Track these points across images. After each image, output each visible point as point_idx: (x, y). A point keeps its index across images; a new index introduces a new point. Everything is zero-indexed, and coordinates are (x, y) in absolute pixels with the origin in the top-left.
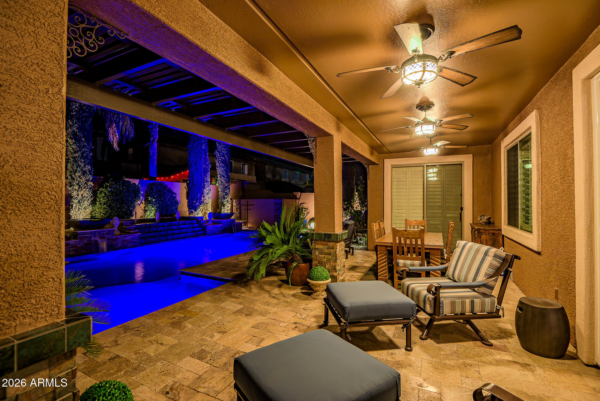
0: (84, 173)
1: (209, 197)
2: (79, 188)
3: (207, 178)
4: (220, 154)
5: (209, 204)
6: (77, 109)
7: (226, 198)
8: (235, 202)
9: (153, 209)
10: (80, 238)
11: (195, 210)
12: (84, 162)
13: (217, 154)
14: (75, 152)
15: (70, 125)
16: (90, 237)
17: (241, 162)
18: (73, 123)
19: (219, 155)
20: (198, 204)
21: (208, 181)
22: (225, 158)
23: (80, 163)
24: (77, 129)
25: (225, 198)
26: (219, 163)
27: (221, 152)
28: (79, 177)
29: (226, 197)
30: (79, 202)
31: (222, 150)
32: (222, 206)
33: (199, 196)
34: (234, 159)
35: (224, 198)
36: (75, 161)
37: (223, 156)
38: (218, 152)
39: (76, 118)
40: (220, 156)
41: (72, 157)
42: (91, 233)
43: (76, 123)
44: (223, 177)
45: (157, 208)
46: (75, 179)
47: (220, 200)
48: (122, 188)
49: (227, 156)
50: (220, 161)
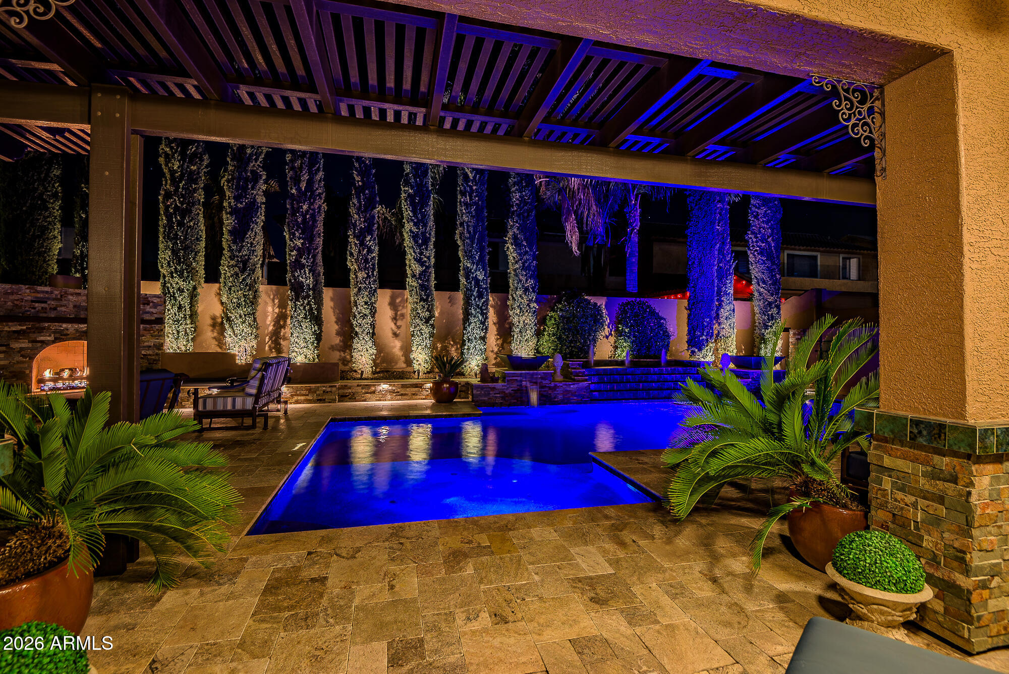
0: (526, 290)
1: (730, 325)
2: (520, 313)
3: (726, 288)
4: (756, 237)
5: (730, 339)
6: (517, 202)
7: (771, 326)
8: (794, 334)
9: (625, 344)
10: (508, 381)
11: (700, 350)
12: (526, 275)
13: (751, 238)
14: (516, 262)
17: (840, 253)
18: (514, 222)
19: (754, 240)
20: (704, 337)
21: (729, 294)
22: (769, 244)
23: (521, 277)
24: (518, 229)
25: (768, 326)
26: (755, 255)
27: (760, 232)
28: (521, 296)
29: (770, 324)
30: (520, 332)
31: (760, 228)
32: (761, 343)
33: (706, 322)
34: (821, 249)
35: (766, 327)
36: (515, 274)
37: (763, 240)
38: (753, 233)
39: (518, 216)
40: (757, 242)
42: (521, 375)
43: (517, 222)
44: (764, 282)
45: (632, 342)
46: (515, 300)
47: (757, 331)
48: (576, 310)
49: (773, 240)
50: (756, 250)
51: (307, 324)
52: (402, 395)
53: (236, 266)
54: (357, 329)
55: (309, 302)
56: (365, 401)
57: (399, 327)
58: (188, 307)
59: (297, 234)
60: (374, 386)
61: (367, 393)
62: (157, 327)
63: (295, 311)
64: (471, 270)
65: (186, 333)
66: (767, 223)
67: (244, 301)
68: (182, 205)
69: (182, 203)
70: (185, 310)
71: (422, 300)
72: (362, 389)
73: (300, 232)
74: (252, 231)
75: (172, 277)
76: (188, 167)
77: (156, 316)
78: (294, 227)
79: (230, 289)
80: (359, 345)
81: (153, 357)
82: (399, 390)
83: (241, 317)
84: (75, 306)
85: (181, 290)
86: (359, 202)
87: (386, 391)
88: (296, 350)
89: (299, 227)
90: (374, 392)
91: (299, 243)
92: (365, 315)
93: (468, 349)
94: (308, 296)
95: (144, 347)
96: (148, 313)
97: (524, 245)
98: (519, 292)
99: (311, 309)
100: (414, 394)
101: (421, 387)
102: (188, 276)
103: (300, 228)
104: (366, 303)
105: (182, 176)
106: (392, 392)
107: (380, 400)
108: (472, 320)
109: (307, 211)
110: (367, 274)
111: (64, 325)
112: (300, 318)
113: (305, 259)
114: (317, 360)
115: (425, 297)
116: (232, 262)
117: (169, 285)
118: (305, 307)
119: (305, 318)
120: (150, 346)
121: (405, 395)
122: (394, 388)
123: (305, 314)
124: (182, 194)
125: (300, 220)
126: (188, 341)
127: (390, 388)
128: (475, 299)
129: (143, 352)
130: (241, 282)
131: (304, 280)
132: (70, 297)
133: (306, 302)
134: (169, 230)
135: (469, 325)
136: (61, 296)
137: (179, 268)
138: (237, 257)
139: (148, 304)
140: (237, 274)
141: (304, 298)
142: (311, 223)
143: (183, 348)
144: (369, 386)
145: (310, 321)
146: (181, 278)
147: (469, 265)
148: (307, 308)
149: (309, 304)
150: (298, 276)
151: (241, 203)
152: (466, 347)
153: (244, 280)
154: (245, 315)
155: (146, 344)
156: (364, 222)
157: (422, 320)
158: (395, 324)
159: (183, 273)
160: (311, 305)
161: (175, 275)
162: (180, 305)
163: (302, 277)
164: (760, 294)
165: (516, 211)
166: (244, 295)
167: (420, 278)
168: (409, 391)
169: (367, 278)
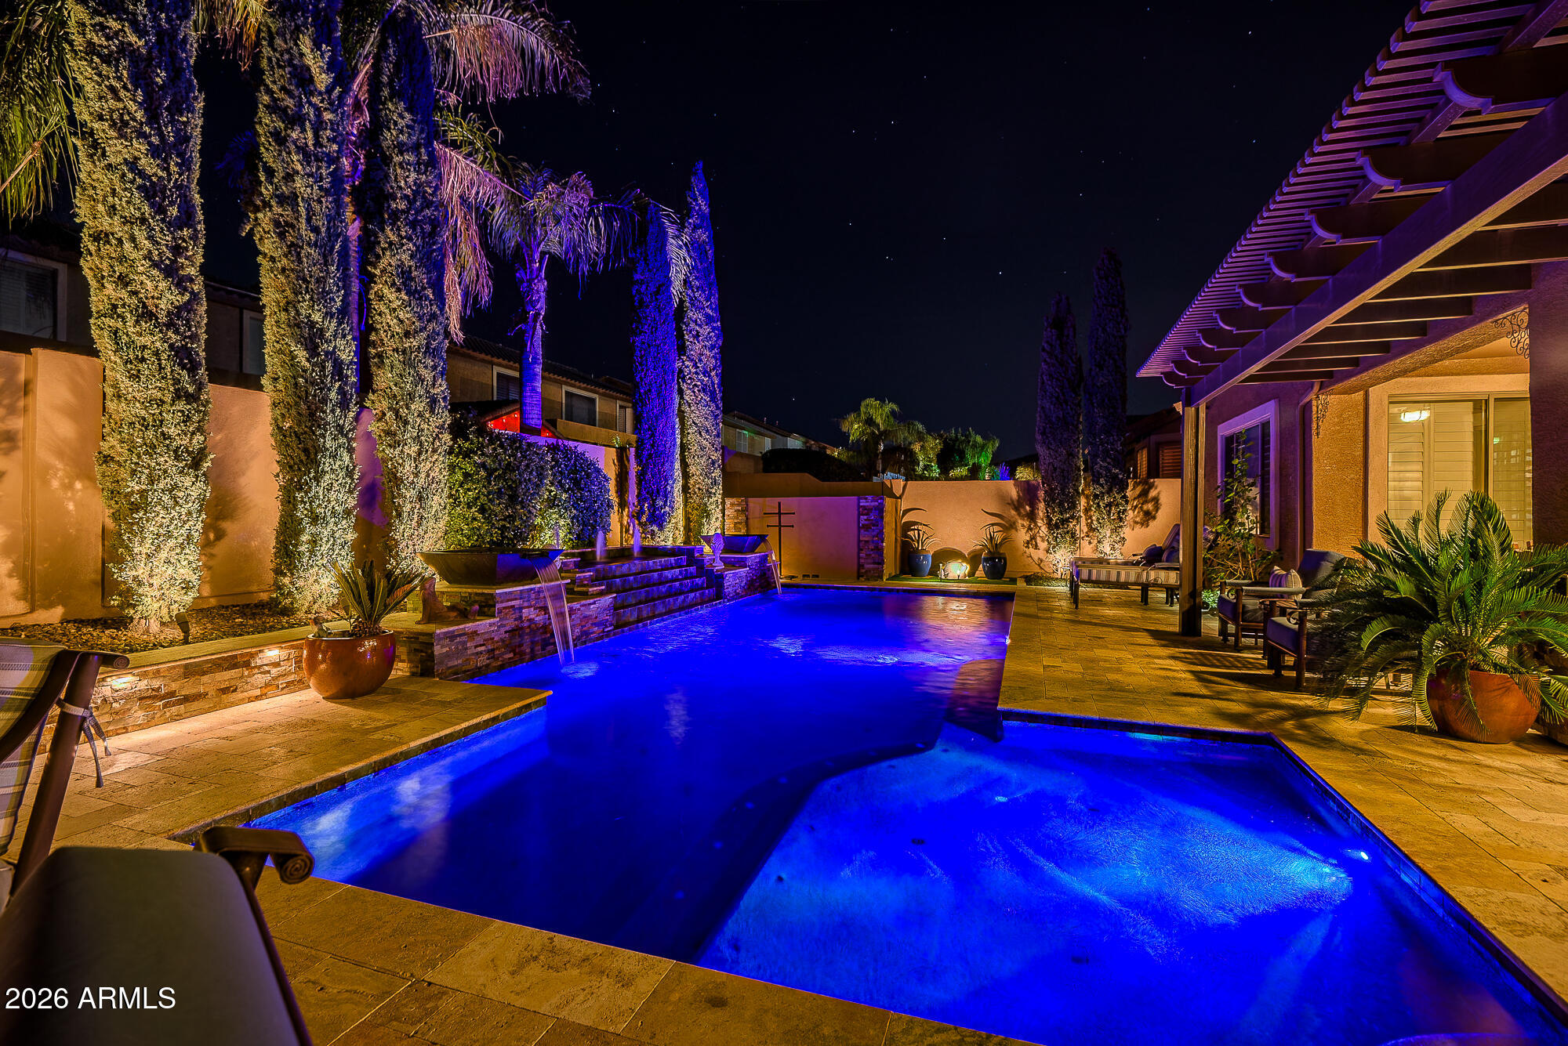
0: (433, 402)
2: (420, 453)
4: (695, 367)
6: (408, 192)
7: (715, 494)
8: (732, 505)
9: (562, 522)
11: (661, 529)
12: (434, 368)
13: (687, 367)
14: (407, 334)
15: (391, 244)
16: (521, 608)
18: (399, 235)
19: (693, 370)
20: (667, 509)
22: (711, 378)
23: (423, 372)
24: (412, 256)
25: (711, 493)
26: (694, 392)
27: (700, 360)
28: (420, 415)
29: (714, 491)
30: (420, 498)
31: (701, 354)
36: (408, 363)
37: (706, 373)
39: (413, 224)
40: (696, 373)
41: (396, 350)
43: (410, 239)
44: (707, 431)
45: (571, 518)
46: (406, 423)
48: (514, 455)
49: (717, 375)
50: (696, 385)
52: (186, 699)
64: (322, 331)
66: (712, 348)
71: (178, 395)
82: (174, 686)
87: (128, 698)
93: (314, 542)
97: (427, 298)
98: (418, 406)
100: (225, 691)
101: (247, 665)
106: (145, 698)
107: (114, 733)
108: (327, 463)
115: (191, 390)
121: (198, 697)
122: (156, 683)
127: (143, 685)
128: (333, 411)
135: (317, 479)
147: (317, 317)
152: (305, 538)
157: (177, 458)
164: (702, 448)
165: (406, 212)
167: (170, 325)
168: (208, 683)
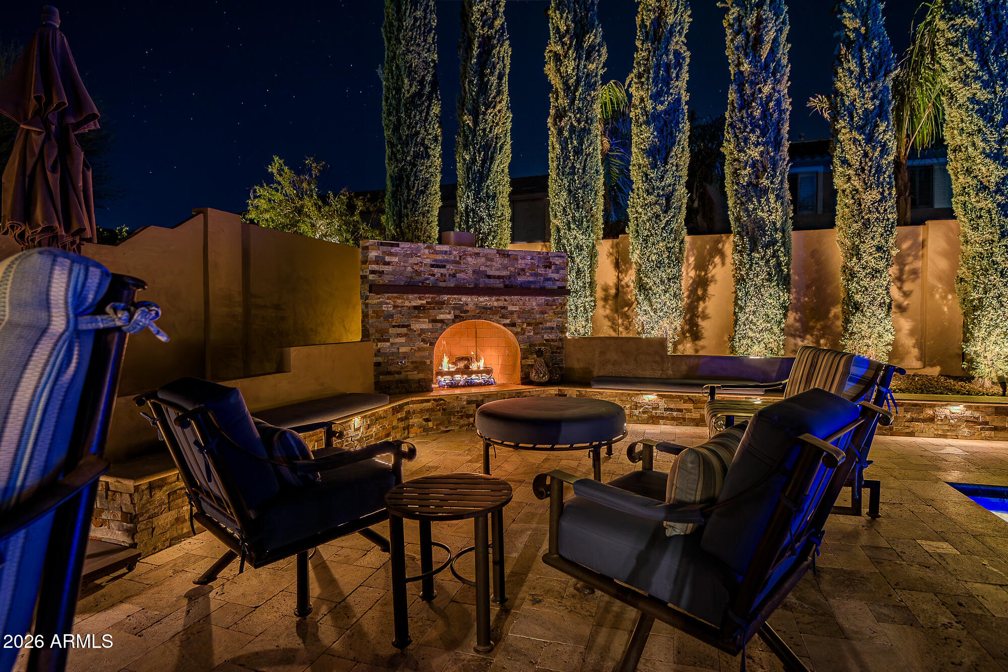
51: (772, 291)
52: (994, 429)
53: (656, 203)
54: (857, 297)
55: (775, 252)
56: (911, 434)
57: (906, 295)
58: (587, 272)
59: (753, 138)
60: (932, 407)
61: (918, 420)
62: (559, 299)
63: (750, 269)
65: (585, 309)
67: (668, 257)
68: (579, 124)
69: (579, 122)
70: (585, 275)
72: (906, 411)
73: (758, 132)
74: (679, 145)
75: (569, 229)
76: (585, 66)
77: (559, 284)
78: (746, 127)
79: (646, 241)
80: (864, 327)
81: (556, 344)
82: (987, 418)
83: (662, 282)
84: (474, 272)
85: (579, 248)
86: (862, 65)
87: (959, 418)
88: (751, 334)
89: (755, 126)
90: (932, 419)
91: (755, 153)
92: (877, 271)
94: (773, 242)
95: (547, 328)
96: (549, 279)
99: (779, 265)
102: (588, 227)
103: (758, 126)
104: (879, 249)
105: (578, 81)
106: (972, 421)
107: (945, 436)
109: (769, 97)
110: (882, 194)
111: (464, 299)
112: (758, 281)
113: (767, 179)
114: (782, 352)
116: (652, 198)
117: (565, 241)
118: (768, 261)
119: (768, 280)
120: (553, 328)
121: (1003, 429)
122: (977, 414)
123: (769, 274)
124: (579, 109)
125: (757, 113)
126: (587, 320)
127: (968, 413)
129: (546, 337)
130: (663, 228)
131: (765, 215)
132: (469, 259)
133: (769, 252)
134: (564, 161)
136: (460, 257)
137: (577, 215)
138: (658, 188)
139: (550, 267)
140: (658, 216)
141: (767, 246)
142: (776, 115)
143: (582, 331)
144: (920, 407)
145: (778, 285)
146: (580, 230)
148: (773, 262)
149: (775, 255)
150: (755, 209)
151: (662, 103)
153: (668, 223)
154: (669, 279)
155: (548, 324)
156: (872, 99)
158: (900, 288)
159: (582, 222)
160: (778, 257)
161: (572, 226)
162: (579, 269)
163: (762, 211)
166: (667, 248)
167: (997, 192)
169: (880, 201)
